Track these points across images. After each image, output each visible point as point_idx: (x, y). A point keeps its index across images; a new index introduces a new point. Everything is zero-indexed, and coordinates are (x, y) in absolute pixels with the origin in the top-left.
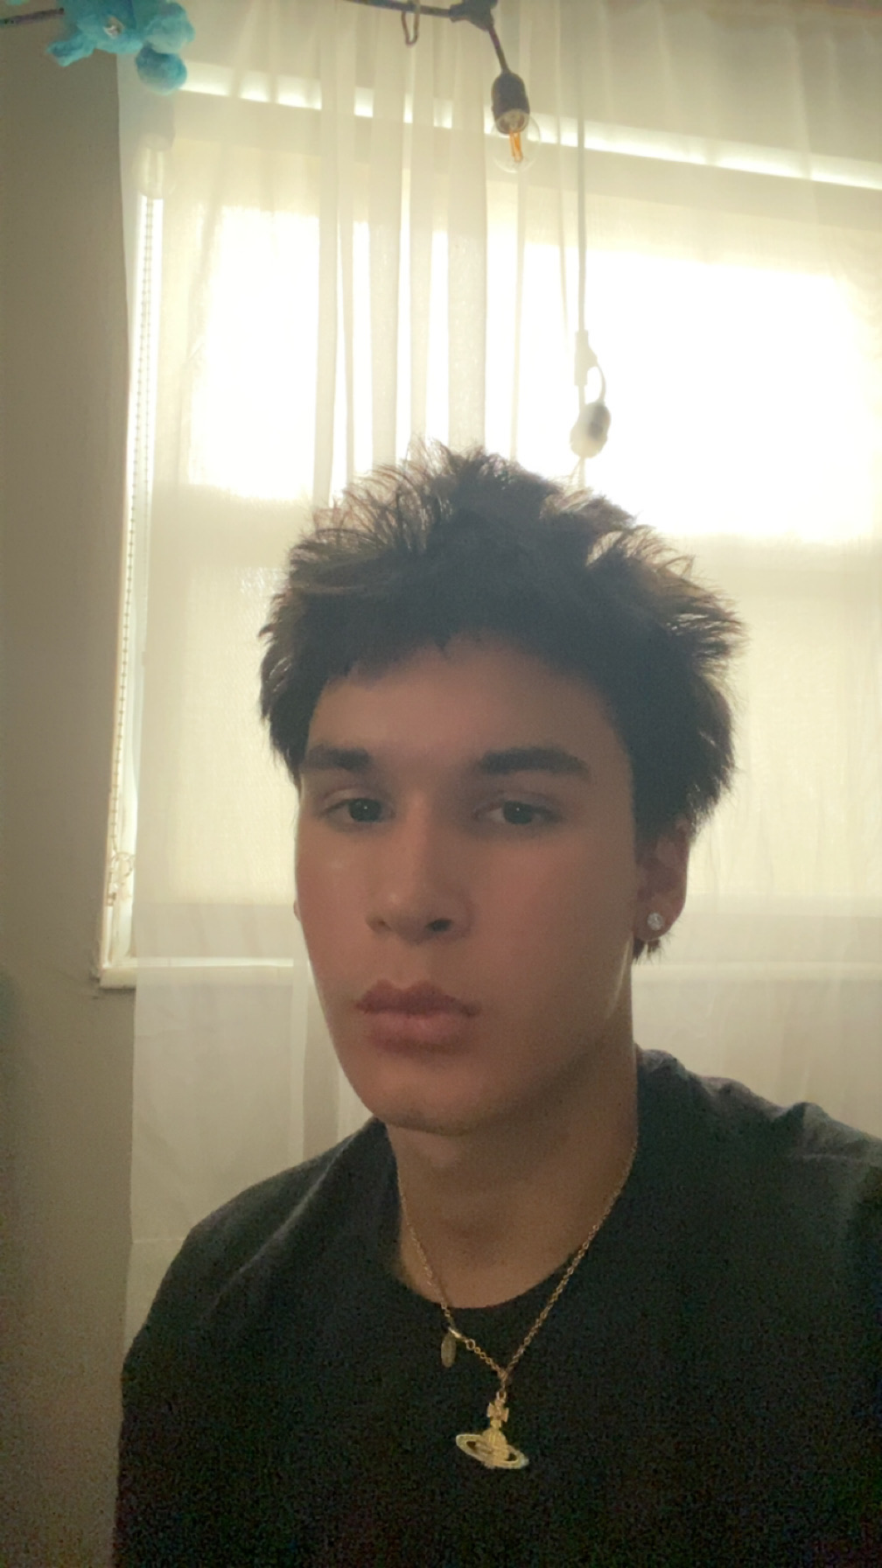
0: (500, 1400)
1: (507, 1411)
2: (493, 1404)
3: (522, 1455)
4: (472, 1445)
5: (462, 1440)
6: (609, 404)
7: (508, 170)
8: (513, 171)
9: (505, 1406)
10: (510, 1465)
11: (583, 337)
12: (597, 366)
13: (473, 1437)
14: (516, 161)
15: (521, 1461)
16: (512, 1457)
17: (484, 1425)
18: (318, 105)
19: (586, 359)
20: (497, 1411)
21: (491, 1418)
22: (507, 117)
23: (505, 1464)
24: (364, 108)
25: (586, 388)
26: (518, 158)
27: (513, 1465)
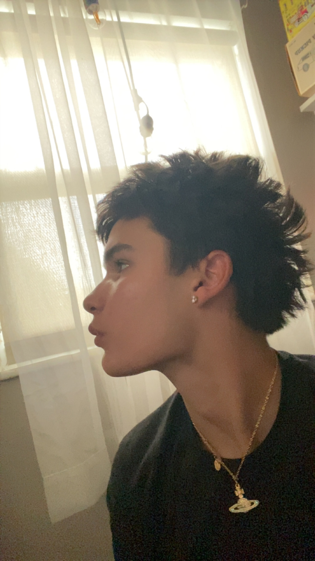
0: (238, 488)
1: (242, 489)
2: (236, 490)
3: (255, 501)
4: (236, 509)
5: (232, 509)
6: (151, 115)
7: (95, 29)
8: (97, 29)
9: (241, 488)
10: (253, 507)
11: (135, 91)
12: (143, 101)
13: (235, 506)
14: (98, 24)
15: (256, 503)
16: (252, 504)
17: (236, 499)
18: (13, 11)
19: (138, 100)
20: (239, 492)
21: (238, 496)
22: (90, 7)
23: (251, 508)
24: (31, 11)
25: (140, 111)
26: (98, 23)
27: (254, 506)
